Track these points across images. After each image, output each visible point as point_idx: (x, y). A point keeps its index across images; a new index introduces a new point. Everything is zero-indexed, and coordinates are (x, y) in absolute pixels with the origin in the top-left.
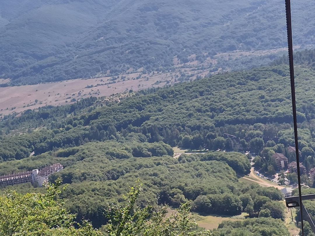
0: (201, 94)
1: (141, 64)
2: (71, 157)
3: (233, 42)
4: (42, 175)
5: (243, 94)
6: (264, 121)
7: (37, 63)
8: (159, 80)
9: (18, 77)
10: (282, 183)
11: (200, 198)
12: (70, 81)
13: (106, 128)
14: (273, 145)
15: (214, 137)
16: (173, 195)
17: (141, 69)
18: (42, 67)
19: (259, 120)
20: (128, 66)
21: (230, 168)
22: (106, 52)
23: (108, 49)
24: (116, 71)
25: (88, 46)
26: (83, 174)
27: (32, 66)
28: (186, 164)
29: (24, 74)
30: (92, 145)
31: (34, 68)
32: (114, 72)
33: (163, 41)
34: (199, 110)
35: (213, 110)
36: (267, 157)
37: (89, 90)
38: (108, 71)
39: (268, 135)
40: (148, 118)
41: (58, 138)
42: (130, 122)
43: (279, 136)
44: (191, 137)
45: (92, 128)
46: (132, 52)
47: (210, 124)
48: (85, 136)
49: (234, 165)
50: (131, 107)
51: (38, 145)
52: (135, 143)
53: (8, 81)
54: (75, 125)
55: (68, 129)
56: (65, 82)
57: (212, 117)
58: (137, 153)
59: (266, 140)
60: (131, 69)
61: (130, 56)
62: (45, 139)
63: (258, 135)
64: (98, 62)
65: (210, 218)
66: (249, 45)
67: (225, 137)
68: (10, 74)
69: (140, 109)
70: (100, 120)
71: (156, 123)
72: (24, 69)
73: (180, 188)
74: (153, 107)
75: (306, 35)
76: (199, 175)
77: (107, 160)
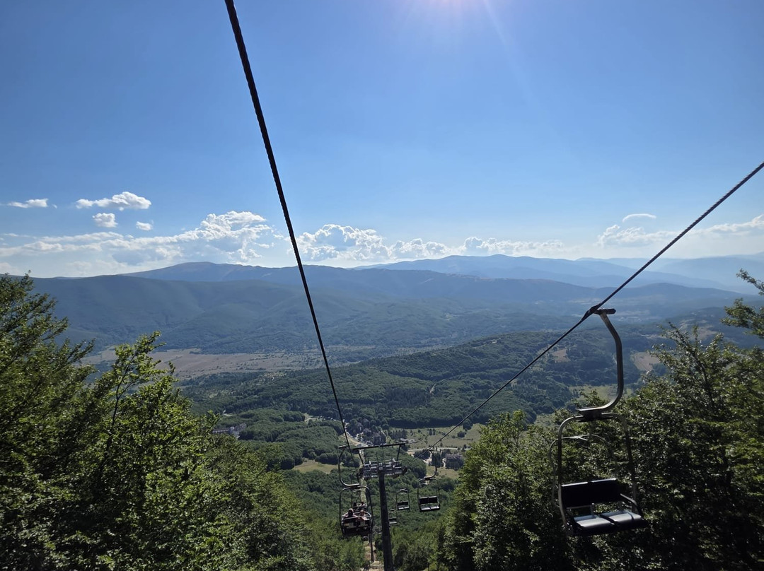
0: (321, 381)
1: (284, 347)
2: (250, 419)
3: (339, 339)
4: (236, 430)
5: (343, 384)
6: (354, 401)
7: (219, 340)
8: (294, 359)
9: (206, 348)
10: (359, 440)
11: (322, 454)
12: (239, 354)
13: (267, 398)
14: (357, 417)
15: (327, 410)
16: (310, 452)
17: (284, 351)
18: (222, 343)
19: (350, 401)
20: (276, 348)
21: (335, 432)
22: (264, 338)
23: (264, 336)
24: (269, 350)
25: (252, 332)
26: (260, 432)
27: (216, 342)
28: (313, 428)
29: (210, 347)
30: (261, 411)
31: (217, 343)
32: (267, 351)
33: (298, 334)
34: (320, 392)
35: (327, 392)
36: (354, 425)
37: (252, 362)
38: (264, 350)
39: (355, 411)
40: (291, 394)
41: (239, 402)
42: (281, 395)
43: (360, 412)
44: (315, 409)
45: (259, 398)
46: (279, 339)
47: (325, 401)
48: (255, 402)
49: (337, 428)
50: (282, 386)
51: (228, 407)
52: (284, 412)
53: (199, 350)
54: (249, 395)
55: (245, 397)
56: (236, 355)
57: (326, 396)
58: (287, 418)
59: (353, 414)
60: (278, 350)
61: (278, 342)
62: (232, 403)
63: (350, 411)
64: (258, 343)
65: (326, 465)
66: (347, 343)
67: (333, 410)
68: (201, 346)
69: (287, 387)
70: (264, 393)
71: (296, 397)
72: (211, 344)
73: (313, 448)
74: (294, 387)
75: (378, 340)
76: (319, 435)
77: (270, 423)
